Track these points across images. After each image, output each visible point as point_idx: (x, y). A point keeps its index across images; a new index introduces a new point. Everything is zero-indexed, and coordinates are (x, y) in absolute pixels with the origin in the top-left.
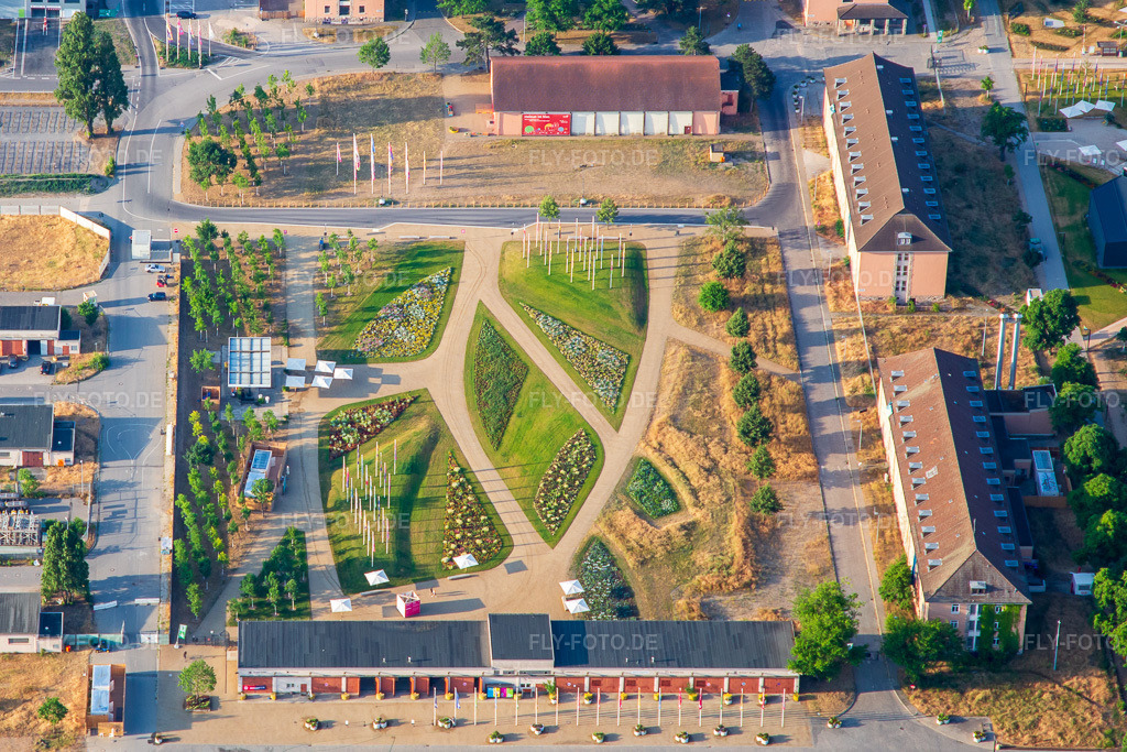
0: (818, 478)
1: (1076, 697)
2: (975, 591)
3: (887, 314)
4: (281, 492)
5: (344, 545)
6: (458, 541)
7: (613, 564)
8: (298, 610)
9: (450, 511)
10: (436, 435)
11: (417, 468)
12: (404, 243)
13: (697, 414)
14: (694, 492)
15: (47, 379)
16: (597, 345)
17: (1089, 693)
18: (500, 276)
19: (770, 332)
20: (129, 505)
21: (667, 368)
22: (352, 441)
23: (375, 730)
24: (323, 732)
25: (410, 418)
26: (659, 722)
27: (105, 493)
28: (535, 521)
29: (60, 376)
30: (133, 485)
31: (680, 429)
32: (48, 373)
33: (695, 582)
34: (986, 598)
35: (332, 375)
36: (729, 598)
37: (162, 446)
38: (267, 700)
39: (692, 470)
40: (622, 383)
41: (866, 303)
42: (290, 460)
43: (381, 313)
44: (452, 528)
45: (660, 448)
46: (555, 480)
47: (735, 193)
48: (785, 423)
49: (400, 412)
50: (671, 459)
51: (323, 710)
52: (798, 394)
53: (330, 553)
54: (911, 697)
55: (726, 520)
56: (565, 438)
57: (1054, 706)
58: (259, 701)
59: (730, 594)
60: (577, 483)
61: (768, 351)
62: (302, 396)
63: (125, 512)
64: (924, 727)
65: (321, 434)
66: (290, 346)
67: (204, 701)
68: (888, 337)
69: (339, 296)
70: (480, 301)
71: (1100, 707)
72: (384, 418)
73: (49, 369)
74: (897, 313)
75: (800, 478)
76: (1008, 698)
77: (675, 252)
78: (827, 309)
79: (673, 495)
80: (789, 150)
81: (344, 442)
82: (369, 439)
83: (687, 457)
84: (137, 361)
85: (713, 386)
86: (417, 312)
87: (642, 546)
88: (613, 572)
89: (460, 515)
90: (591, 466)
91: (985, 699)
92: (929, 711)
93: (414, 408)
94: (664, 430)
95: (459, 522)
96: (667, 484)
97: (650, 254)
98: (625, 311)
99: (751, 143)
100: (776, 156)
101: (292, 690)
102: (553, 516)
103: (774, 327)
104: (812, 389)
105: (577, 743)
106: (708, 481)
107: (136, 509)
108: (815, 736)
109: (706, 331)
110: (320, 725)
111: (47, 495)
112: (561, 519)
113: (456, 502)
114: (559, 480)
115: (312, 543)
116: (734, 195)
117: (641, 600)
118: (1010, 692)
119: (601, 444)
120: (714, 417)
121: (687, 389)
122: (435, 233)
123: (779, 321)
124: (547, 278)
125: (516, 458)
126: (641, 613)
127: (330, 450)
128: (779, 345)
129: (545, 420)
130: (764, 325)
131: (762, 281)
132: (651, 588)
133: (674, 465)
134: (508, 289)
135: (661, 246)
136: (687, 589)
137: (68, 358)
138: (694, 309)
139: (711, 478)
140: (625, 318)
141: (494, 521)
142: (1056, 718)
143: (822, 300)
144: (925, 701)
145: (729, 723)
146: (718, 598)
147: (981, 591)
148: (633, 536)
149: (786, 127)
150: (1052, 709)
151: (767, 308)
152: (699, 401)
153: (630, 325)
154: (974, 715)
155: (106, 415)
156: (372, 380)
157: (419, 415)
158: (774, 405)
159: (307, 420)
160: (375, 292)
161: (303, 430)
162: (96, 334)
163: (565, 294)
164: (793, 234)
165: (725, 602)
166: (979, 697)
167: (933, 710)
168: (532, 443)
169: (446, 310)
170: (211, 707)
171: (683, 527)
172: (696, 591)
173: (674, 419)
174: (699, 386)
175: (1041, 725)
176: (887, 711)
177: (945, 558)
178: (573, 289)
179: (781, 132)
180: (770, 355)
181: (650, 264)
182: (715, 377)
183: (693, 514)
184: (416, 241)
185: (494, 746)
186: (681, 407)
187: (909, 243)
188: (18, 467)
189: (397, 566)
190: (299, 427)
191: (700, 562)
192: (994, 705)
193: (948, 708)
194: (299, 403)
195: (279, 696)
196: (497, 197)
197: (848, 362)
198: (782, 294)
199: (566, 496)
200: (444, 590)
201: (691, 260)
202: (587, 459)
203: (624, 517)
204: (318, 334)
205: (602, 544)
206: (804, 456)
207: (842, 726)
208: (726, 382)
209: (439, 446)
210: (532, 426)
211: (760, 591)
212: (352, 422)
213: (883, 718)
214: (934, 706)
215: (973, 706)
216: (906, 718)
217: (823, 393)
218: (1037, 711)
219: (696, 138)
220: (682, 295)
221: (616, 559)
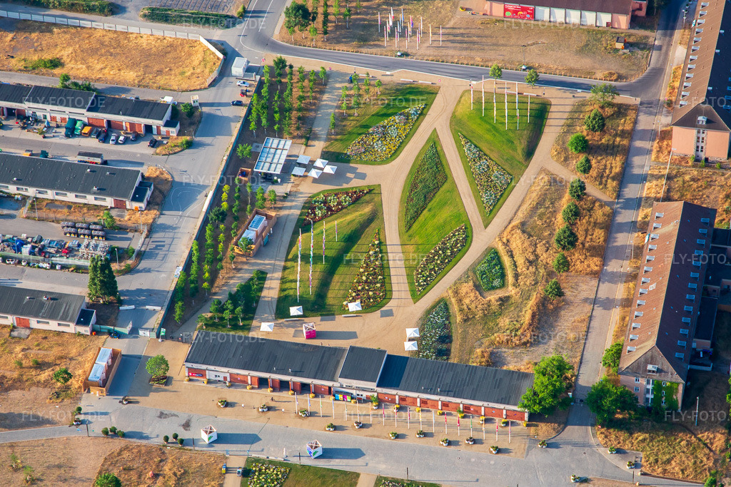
0: (598, 275)
1: (702, 446)
2: (650, 371)
3: (686, 167)
4: (264, 245)
5: (288, 285)
6: (358, 291)
7: (447, 319)
8: (244, 325)
9: (362, 270)
10: (374, 217)
11: (352, 239)
12: (403, 84)
13: (539, 223)
14: (516, 276)
15: (152, 151)
16: (495, 168)
17: (712, 444)
18: (454, 113)
19: (607, 171)
20: (168, 241)
21: (533, 188)
22: (320, 215)
23: (259, 412)
24: (228, 409)
25: (363, 203)
26: (433, 430)
27: (157, 232)
28: (411, 283)
29: (158, 150)
30: (175, 228)
31: (524, 232)
32: (153, 147)
33: (493, 337)
34: (656, 376)
35: (322, 169)
36: (511, 351)
37: (203, 204)
38: (201, 383)
39: (520, 261)
40: (501, 196)
41: (676, 157)
42: (277, 224)
43: (370, 130)
44: (359, 282)
45: (507, 244)
46: (434, 257)
47: (623, 72)
48: (592, 235)
49: (358, 198)
50: (511, 251)
51: (232, 395)
52: (608, 216)
53: (278, 289)
54: (599, 433)
55: (528, 298)
56: (451, 229)
57: (686, 450)
58: (196, 383)
59: (513, 348)
60: (447, 261)
61: (600, 184)
62: (302, 181)
63: (163, 246)
64: (600, 455)
65: (304, 208)
66: (307, 145)
67: (163, 379)
68: (681, 183)
69: (350, 115)
70: (435, 129)
71: (715, 454)
72: (345, 202)
73: (154, 144)
74: (693, 166)
75: (587, 274)
76: (659, 441)
77: (569, 109)
78: (650, 158)
79: (503, 276)
80: (669, 44)
81: (315, 215)
82: (331, 215)
83: (521, 252)
84: (208, 145)
85: (557, 205)
86: (393, 132)
87: (469, 309)
88: (445, 324)
89: (366, 273)
90: (460, 250)
91: (644, 440)
92: (606, 443)
93: (367, 197)
94: (513, 232)
95: (364, 278)
96: (502, 268)
97: (553, 109)
98: (520, 146)
99: (647, 37)
100: (660, 48)
101: (218, 379)
102: (423, 279)
103: (612, 167)
104: (620, 213)
105: (378, 437)
106: (528, 269)
107: (170, 245)
108: (528, 452)
109: (568, 165)
110: (227, 404)
111: (121, 229)
112: (427, 284)
113: (367, 265)
114: (436, 258)
115: (269, 281)
116: (621, 72)
117: (455, 347)
118: (662, 437)
119: (472, 236)
120: (549, 226)
121: (540, 204)
122: (423, 79)
123: (616, 164)
124: (481, 118)
125: (417, 239)
126: (452, 354)
127: (305, 220)
128: (609, 181)
129: (445, 214)
130: (606, 165)
131: (616, 135)
132: (464, 338)
133: (512, 256)
134: (457, 124)
135: (562, 103)
136: (486, 341)
137: (168, 138)
138: (566, 149)
139: (530, 268)
140: (520, 151)
141: (386, 280)
142: (684, 459)
143: (649, 152)
144: (606, 437)
145: (476, 436)
146: (504, 350)
147: (653, 372)
148: (467, 301)
149: (673, 28)
150: (684, 452)
151: (612, 154)
152: (543, 214)
153: (521, 156)
154: (633, 450)
155: (177, 179)
156: (349, 175)
157: (368, 202)
158: (590, 222)
159: (299, 197)
160: (373, 115)
161: (294, 204)
162: (192, 124)
163: (489, 130)
164: (649, 104)
165: (507, 352)
166: (640, 438)
167: (609, 443)
168: (430, 230)
169: (411, 133)
170: (166, 384)
171: (500, 299)
172: (492, 343)
173: (523, 224)
174: (548, 203)
175: (673, 462)
176: (581, 440)
177: (638, 347)
178: (494, 127)
179: (669, 31)
180: (601, 187)
181: (551, 115)
182: (560, 198)
183: (511, 291)
184: (410, 83)
185: (328, 432)
186: (531, 217)
187: (704, 123)
188: (111, 208)
189: (315, 303)
190: (292, 201)
191: (501, 324)
192: (648, 445)
193: (619, 443)
194: (298, 185)
195: (209, 382)
196: (473, 58)
197: (649, 197)
198: (625, 145)
199: (437, 269)
200: (339, 324)
201: (576, 115)
202: (459, 245)
203: (466, 288)
204: (328, 139)
205: (446, 304)
206: (595, 259)
207: (547, 447)
208: (566, 201)
209: (373, 225)
210: (435, 219)
211: (532, 348)
212: (325, 202)
213: (575, 445)
214: (610, 441)
215: (635, 444)
216: (590, 446)
217: (625, 217)
218: (674, 452)
219: (613, 30)
220: (561, 140)
221: (450, 316)
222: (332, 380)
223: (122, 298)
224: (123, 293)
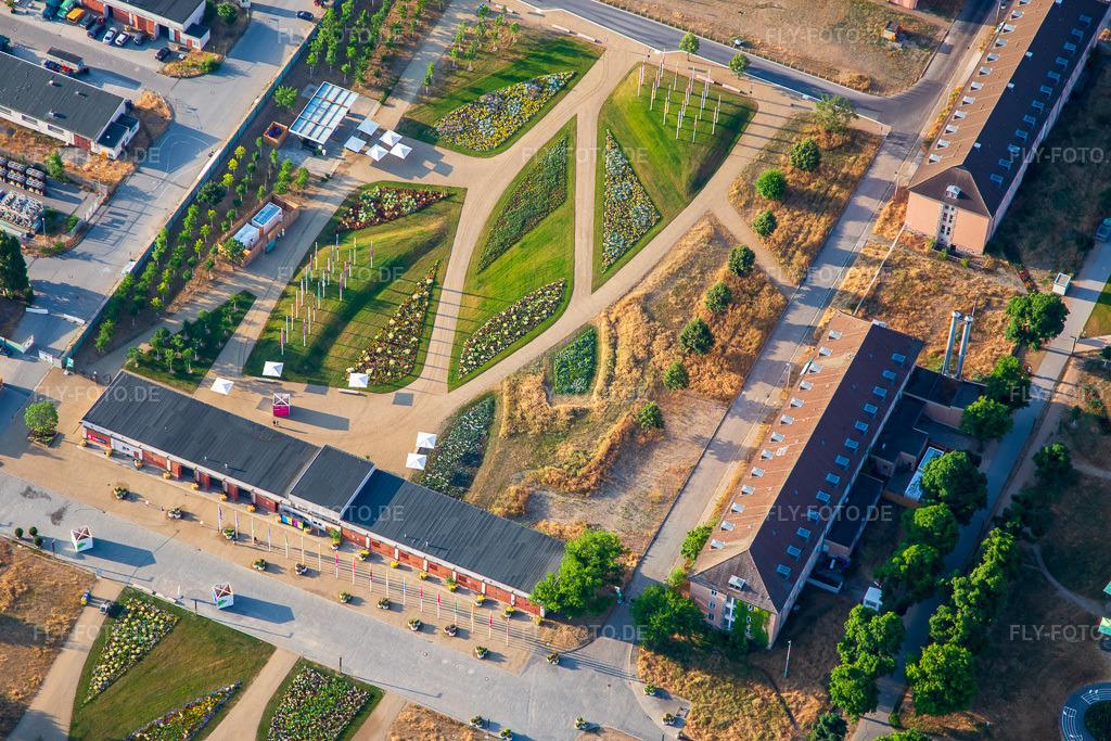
0: (728, 402)
1: (782, 711)
2: (732, 586)
3: (919, 253)
4: (267, 252)
5: (278, 323)
6: (376, 354)
7: (486, 427)
8: (194, 374)
9: (392, 322)
10: (441, 239)
11: (400, 264)
12: (554, 33)
13: (672, 300)
14: (610, 380)
15: (157, 66)
16: (640, 197)
17: (798, 711)
18: (612, 95)
19: (801, 236)
20: (132, 216)
21: (683, 242)
22: (363, 220)
23: (167, 517)
24: (126, 503)
25: (431, 214)
26: (404, 600)
27: (121, 198)
28: (455, 359)
29: (168, 67)
30: (149, 198)
31: (644, 310)
32: (161, 60)
33: (541, 471)
34: (740, 595)
35: (389, 148)
36: (561, 498)
37: (199, 168)
38: (101, 455)
39: (624, 356)
40: (633, 244)
41: (909, 235)
42: (296, 222)
43: (482, 99)
44: (380, 340)
45: (613, 325)
46: (502, 323)
47: (880, 78)
48: (743, 336)
49: (428, 204)
50: (617, 338)
51: (138, 482)
52: (777, 310)
53: (262, 327)
54: (641, 657)
55: (613, 420)
56: (543, 284)
57: (756, 713)
58: (95, 453)
59: (564, 494)
60: (518, 333)
61: (783, 256)
62: (357, 159)
63: (123, 223)
64: (631, 692)
65: (345, 203)
66: (383, 103)
67: (49, 436)
68: (901, 278)
69: (461, 68)
70: (576, 115)
71: (796, 728)
72: (407, 207)
73: (165, 56)
74: (930, 255)
75: (713, 397)
76: (722, 691)
77: (780, 123)
78: (872, 228)
79: (591, 375)
80: (965, 47)
81: (357, 218)
82: (380, 223)
83: (629, 343)
84: (242, 74)
85: (708, 276)
86: (513, 108)
87: (523, 418)
88: (480, 435)
89: (396, 329)
90: (543, 320)
91: (703, 683)
92: (645, 677)
93: (440, 206)
94: (628, 308)
95: (391, 336)
96: (594, 363)
97: (757, 118)
98: (688, 171)
99: (936, 28)
100: (948, 50)
101: (126, 452)
102: (474, 355)
103: (809, 232)
104: (796, 308)
105: (323, 595)
106: (630, 372)
107: (133, 223)
108: (528, 666)
109: (747, 215)
110: (126, 495)
111: (71, 182)
112: (478, 365)
113: (403, 315)
114: (505, 325)
115: (254, 311)
116: (878, 79)
117: (482, 474)
118: (728, 685)
119: (569, 301)
120: (685, 308)
121: (683, 270)
122: (585, 30)
123: (816, 227)
124: (647, 112)
125: (490, 290)
126: (473, 486)
127: (340, 223)
128: (798, 253)
129: (543, 257)
130: (801, 227)
131: (834, 181)
132: (499, 464)
133: (614, 346)
134: (610, 114)
135: (773, 107)
136: (529, 475)
137: (188, 50)
138: (752, 189)
139: (634, 370)
140: (684, 177)
141: (422, 346)
142: (748, 727)
143: (873, 217)
144: (649, 666)
145: (461, 623)
146: (551, 494)
147: (737, 588)
148: (524, 405)
149: (980, 21)
150: (752, 716)
151: (817, 211)
152: (684, 287)
153: (684, 185)
154: (681, 695)
155: (178, 120)
156: (428, 164)
157: (439, 214)
158: (747, 315)
159: (344, 185)
160: (494, 75)
161: (333, 193)
162: (230, 35)
163: (651, 135)
164: (900, 138)
165: (554, 498)
166: (697, 680)
167: (650, 677)
168: (512, 277)
169: (539, 115)
170: (51, 444)
171: (574, 412)
172: (537, 480)
173: (648, 297)
174: (695, 272)
175: (731, 730)
176: (611, 663)
177: (729, 544)
178: (661, 132)
179: (972, 25)
180: (783, 261)
181: (751, 129)
182: (717, 266)
183: (593, 402)
184: (565, 35)
185: (254, 571)
186: (664, 288)
187: (955, 197)
188: (70, 145)
189: (306, 361)
190: (332, 189)
191: (560, 453)
192: (704, 693)
193: (664, 680)
194: (349, 164)
195: (114, 454)
196: (669, 11)
197: (846, 292)
198: (840, 200)
199: (499, 343)
200: (328, 402)
201: (788, 136)
202: (544, 312)
203: (530, 384)
204: (417, 101)
205: (493, 403)
206: (733, 376)
207: (558, 664)
208: (720, 276)
209: (434, 252)
210: (521, 262)
211: (593, 501)
212: (377, 201)
213: (601, 669)
214: (653, 674)
215: (686, 687)
216: (622, 675)
217: (801, 316)
218: (738, 713)
219: (890, 6)
220: (751, 171)
221: (493, 423)
222: (281, 494)
223: (35, 293)
224: (39, 285)
